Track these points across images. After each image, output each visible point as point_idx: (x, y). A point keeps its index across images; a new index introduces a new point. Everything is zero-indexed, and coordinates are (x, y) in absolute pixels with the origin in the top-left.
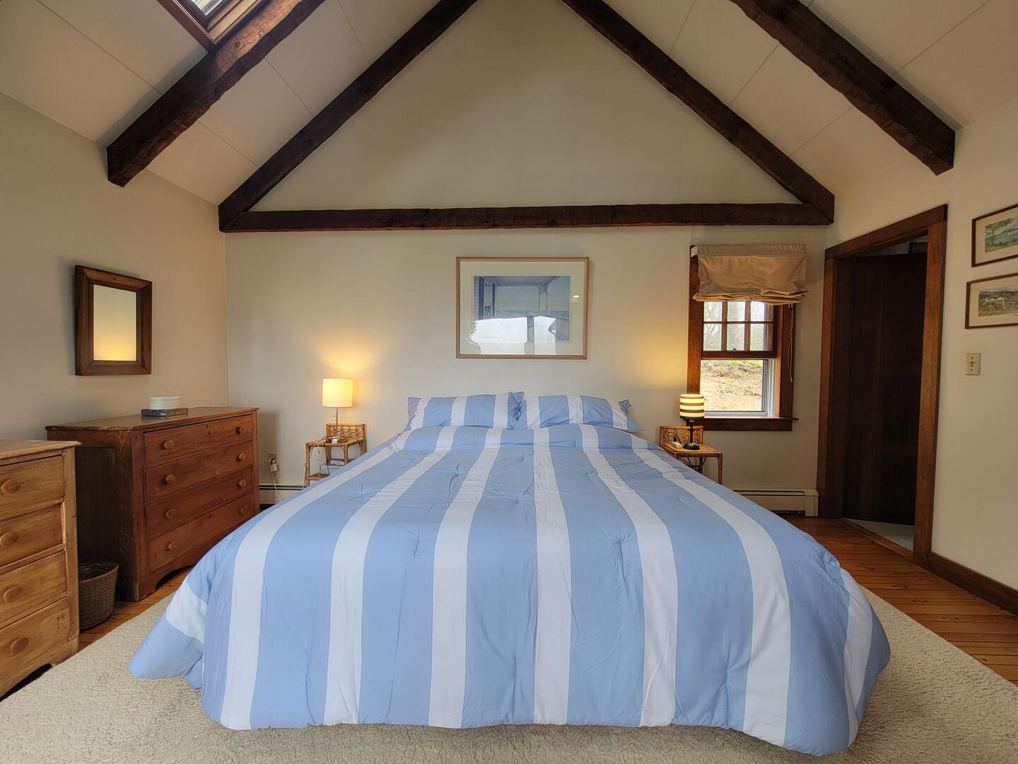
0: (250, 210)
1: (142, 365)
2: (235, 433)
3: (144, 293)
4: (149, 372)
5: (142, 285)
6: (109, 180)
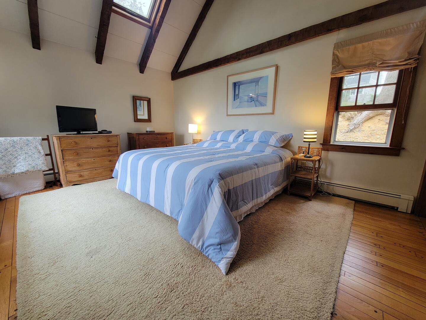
0: (178, 72)
1: (149, 120)
2: (165, 138)
3: (149, 101)
4: (151, 122)
5: (148, 99)
6: (140, 73)
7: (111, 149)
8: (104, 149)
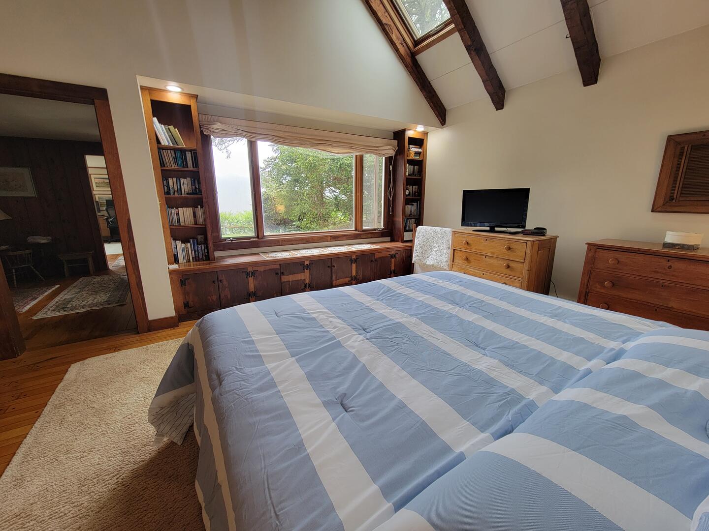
7: (512, 264)
8: (501, 262)
